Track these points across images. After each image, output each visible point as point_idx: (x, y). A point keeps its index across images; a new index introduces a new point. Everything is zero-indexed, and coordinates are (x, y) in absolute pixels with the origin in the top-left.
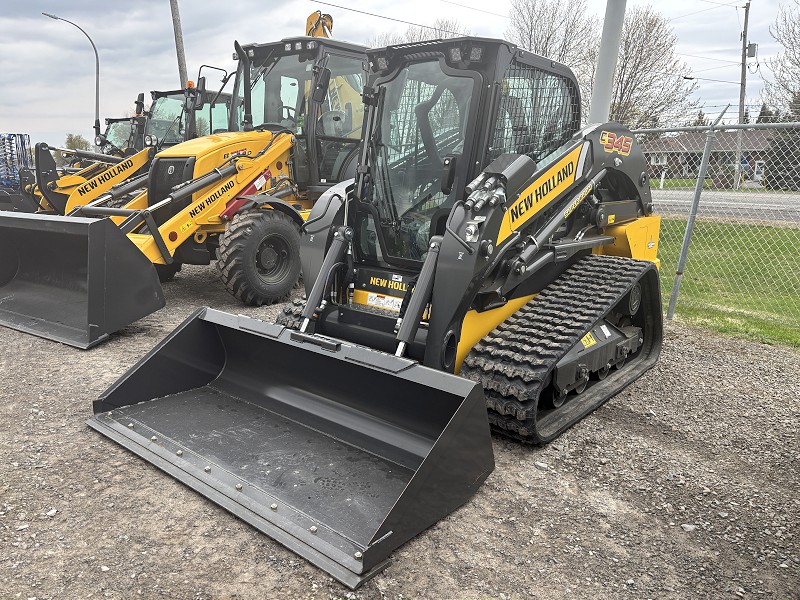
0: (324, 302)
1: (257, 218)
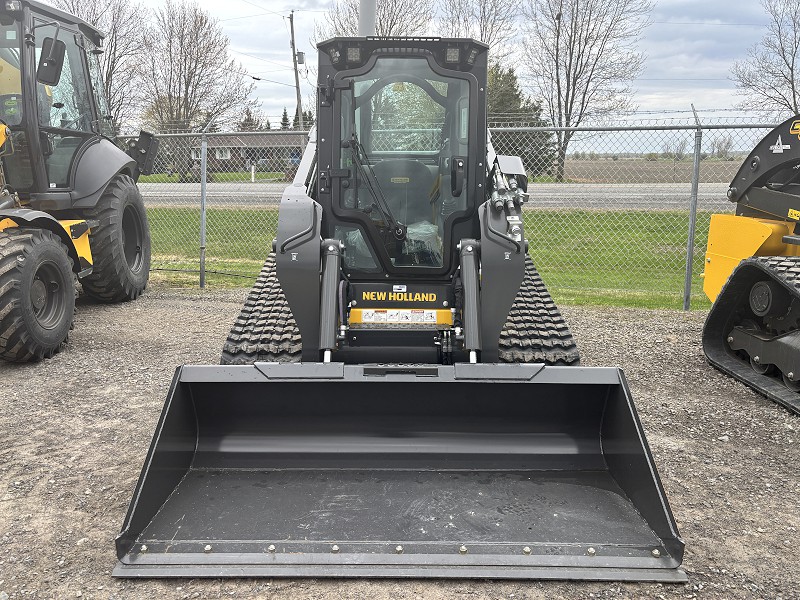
0: (343, 327)
1: (27, 242)
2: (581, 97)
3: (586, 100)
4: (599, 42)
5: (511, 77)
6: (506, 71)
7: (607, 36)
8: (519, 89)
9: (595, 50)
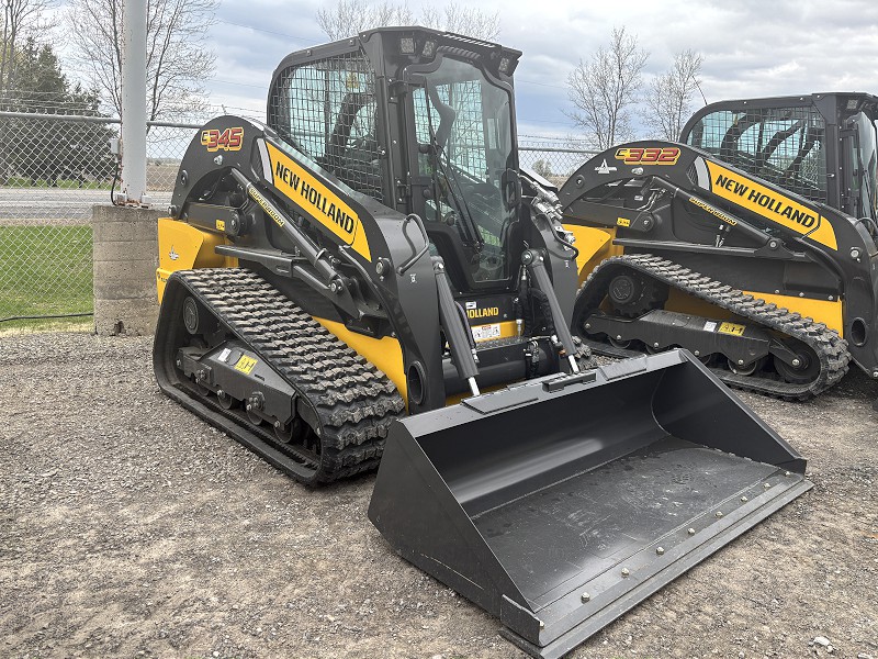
2: (152, 92)
3: (157, 95)
4: (164, 32)
5: (48, 57)
6: (41, 48)
7: (171, 26)
8: (62, 72)
9: (160, 41)
